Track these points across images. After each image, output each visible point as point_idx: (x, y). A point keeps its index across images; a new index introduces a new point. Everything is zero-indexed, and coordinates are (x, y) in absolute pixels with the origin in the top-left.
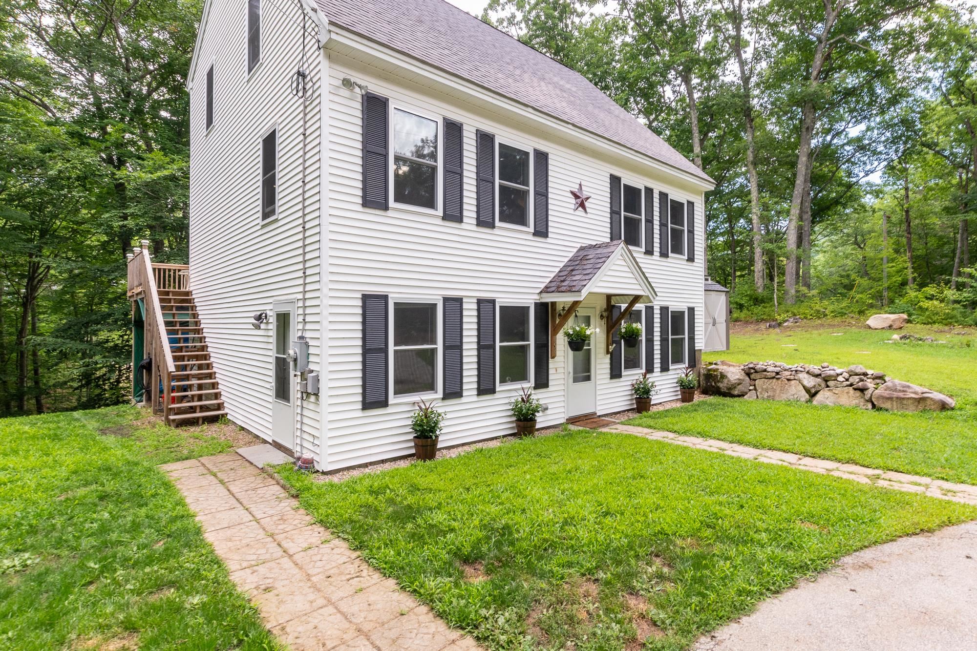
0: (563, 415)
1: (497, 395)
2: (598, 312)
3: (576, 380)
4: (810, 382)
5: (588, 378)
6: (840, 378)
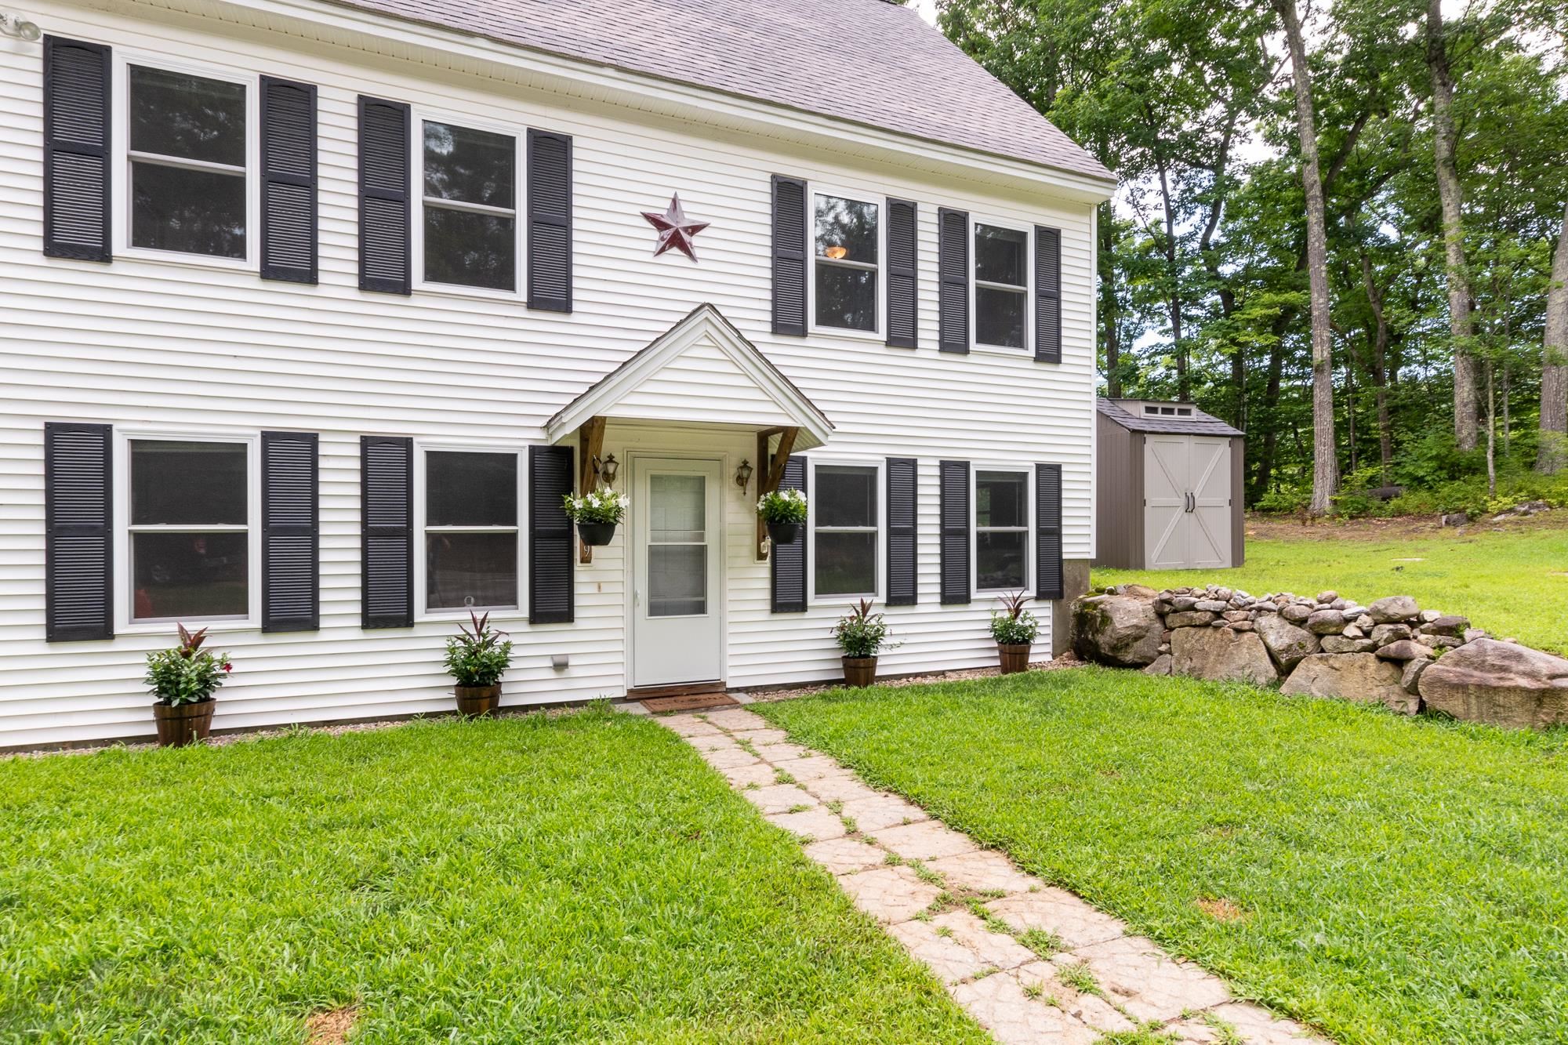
6: (1351, 630)
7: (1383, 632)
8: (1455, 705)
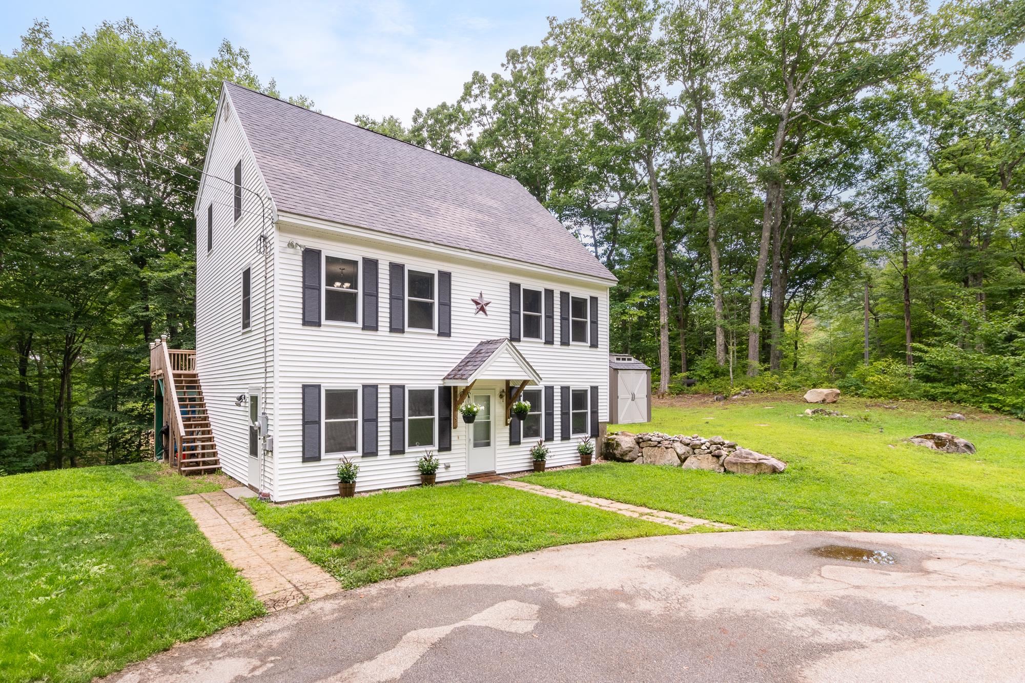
0: (464, 472)
1: (406, 456)
2: (498, 393)
3: (476, 445)
4: (681, 449)
5: (488, 444)
6: (703, 447)
7: (713, 447)
8: (734, 469)
